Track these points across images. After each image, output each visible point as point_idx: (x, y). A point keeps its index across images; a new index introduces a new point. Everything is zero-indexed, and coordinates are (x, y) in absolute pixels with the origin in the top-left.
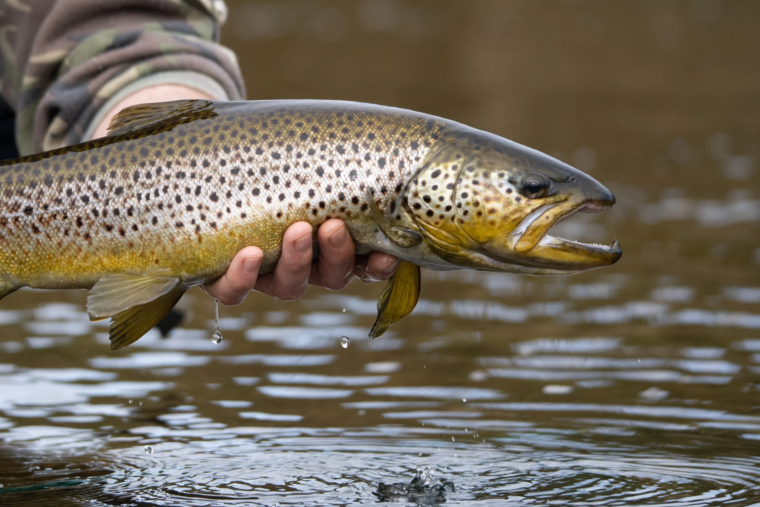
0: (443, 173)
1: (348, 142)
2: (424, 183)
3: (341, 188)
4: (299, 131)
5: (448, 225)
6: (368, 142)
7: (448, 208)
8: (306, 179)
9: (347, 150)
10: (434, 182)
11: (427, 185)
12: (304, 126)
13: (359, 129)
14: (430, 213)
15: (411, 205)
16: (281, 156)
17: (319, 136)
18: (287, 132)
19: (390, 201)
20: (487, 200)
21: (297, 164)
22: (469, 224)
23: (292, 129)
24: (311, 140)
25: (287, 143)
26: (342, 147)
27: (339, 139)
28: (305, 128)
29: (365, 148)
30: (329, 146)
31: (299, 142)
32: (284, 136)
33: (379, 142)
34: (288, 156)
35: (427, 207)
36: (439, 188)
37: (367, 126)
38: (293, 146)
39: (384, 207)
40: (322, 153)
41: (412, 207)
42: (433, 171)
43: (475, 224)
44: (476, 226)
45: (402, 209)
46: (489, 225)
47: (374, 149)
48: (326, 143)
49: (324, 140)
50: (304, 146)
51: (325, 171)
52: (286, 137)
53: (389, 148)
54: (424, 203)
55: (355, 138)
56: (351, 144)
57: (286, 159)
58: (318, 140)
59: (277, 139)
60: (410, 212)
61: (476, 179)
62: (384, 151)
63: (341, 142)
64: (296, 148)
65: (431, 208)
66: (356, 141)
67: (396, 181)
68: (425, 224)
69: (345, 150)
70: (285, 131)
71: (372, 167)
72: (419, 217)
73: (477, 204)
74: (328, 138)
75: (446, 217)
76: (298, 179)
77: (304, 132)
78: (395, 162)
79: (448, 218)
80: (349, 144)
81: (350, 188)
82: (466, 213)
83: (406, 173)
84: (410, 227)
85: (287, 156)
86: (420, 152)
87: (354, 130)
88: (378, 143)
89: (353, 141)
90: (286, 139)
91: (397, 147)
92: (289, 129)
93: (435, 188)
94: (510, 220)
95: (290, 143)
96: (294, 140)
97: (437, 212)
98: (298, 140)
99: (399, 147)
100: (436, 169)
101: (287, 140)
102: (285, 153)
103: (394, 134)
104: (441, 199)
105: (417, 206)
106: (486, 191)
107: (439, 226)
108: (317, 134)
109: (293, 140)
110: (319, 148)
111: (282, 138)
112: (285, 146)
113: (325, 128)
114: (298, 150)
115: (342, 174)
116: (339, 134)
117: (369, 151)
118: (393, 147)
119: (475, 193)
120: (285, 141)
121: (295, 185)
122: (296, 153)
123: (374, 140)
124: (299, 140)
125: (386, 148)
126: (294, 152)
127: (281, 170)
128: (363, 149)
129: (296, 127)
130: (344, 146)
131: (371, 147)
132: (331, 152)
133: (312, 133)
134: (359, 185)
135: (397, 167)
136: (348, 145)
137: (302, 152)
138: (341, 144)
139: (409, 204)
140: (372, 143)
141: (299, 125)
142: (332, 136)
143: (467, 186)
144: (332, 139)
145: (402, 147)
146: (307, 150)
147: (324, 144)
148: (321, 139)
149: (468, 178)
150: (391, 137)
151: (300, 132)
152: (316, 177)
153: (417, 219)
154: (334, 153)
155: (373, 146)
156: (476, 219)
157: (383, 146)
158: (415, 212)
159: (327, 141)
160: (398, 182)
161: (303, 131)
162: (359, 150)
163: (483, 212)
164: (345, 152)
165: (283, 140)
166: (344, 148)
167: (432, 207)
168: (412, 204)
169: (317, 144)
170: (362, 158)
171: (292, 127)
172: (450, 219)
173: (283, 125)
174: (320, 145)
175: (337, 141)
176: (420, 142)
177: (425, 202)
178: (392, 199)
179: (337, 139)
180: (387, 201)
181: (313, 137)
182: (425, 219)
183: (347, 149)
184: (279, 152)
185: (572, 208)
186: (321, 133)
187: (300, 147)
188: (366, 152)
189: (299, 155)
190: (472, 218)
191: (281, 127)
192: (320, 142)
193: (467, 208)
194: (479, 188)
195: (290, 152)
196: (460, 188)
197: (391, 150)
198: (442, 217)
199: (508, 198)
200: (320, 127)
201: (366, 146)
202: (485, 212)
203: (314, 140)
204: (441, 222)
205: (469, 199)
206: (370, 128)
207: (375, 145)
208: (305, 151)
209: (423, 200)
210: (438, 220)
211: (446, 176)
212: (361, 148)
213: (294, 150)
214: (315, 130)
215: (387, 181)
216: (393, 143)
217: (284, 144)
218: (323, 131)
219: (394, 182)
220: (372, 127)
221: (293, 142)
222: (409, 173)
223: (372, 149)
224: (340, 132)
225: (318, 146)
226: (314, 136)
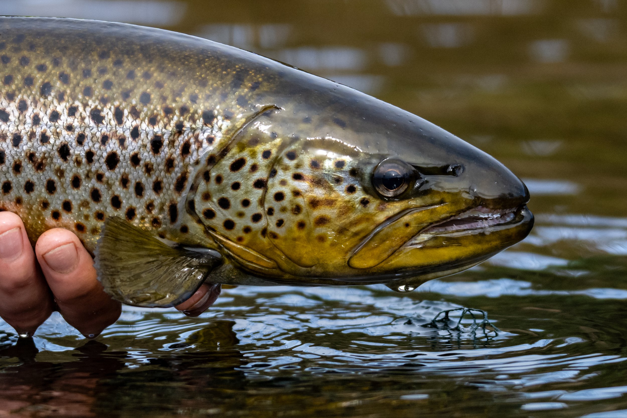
0: (249, 162)
1: (109, 105)
2: (219, 179)
3: (94, 181)
4: (39, 79)
5: (258, 242)
6: (138, 107)
7: (256, 218)
8: (44, 162)
9: (106, 118)
10: (236, 177)
11: (224, 181)
12: (48, 71)
13: (129, 84)
14: (229, 225)
15: (199, 212)
16: (10, 118)
17: (68, 91)
18: (23, 78)
19: (168, 204)
20: (314, 203)
21: (32, 135)
22: (285, 239)
23: (30, 75)
24: (55, 97)
25: (20, 96)
26: (100, 111)
27: (97, 99)
28: (49, 74)
29: (133, 117)
30: (81, 109)
31: (37, 97)
32: (17, 85)
33: (155, 109)
34: (21, 118)
35: (224, 215)
36: (242, 187)
37: (141, 80)
38: (29, 102)
39: (160, 213)
40: (70, 120)
41: (201, 216)
42: (232, 160)
43: (295, 239)
44: (297, 242)
45: (189, 217)
46: (316, 242)
47: (147, 121)
48: (77, 103)
49: (74, 98)
50: (44, 105)
51: (71, 151)
52: (20, 85)
53: (169, 120)
54: (219, 210)
55: (121, 100)
56: (113, 109)
57: (17, 124)
58: (66, 98)
59: (7, 88)
60: (199, 221)
61: (299, 171)
62: (161, 124)
63: (99, 104)
64: (33, 107)
65: (231, 218)
66: (121, 104)
67: (176, 174)
68: (225, 240)
69: (103, 118)
70: (19, 77)
71: (141, 149)
72: (214, 230)
73: (297, 210)
74: (80, 97)
75: (254, 230)
76: (33, 161)
77: (46, 81)
78: (176, 144)
79: (257, 232)
80: (110, 109)
81: (107, 183)
82: (280, 223)
83: (192, 161)
84: (203, 243)
85: (19, 118)
86: (216, 127)
87: (120, 84)
88: (153, 111)
89: (117, 103)
90: (20, 90)
91: (182, 119)
92: (25, 73)
93: (236, 186)
94: (349, 234)
95: (25, 97)
96: (31, 94)
97: (240, 223)
98: (36, 94)
99: (185, 119)
100: (237, 157)
101: (20, 92)
102: (17, 113)
103: (180, 95)
104: (246, 203)
105: (210, 214)
106: (312, 191)
107: (245, 242)
108: (65, 87)
109: (29, 92)
110: (66, 112)
111: (14, 87)
112: (17, 101)
113: (78, 77)
114: (35, 111)
115: (95, 158)
116: (98, 90)
117: (138, 122)
118: (176, 118)
119: (297, 193)
120: (17, 92)
121: (27, 170)
122: (32, 115)
123: (148, 105)
124: (38, 93)
125: (165, 120)
126: (29, 113)
127: (9, 141)
128: (130, 118)
129: (36, 72)
130: (102, 110)
131: (142, 115)
132: (83, 119)
133: (58, 84)
134: (119, 177)
135: (178, 152)
136: (108, 110)
137: (41, 115)
138: (99, 107)
139: (197, 211)
140: (145, 109)
141: (41, 68)
142: (88, 92)
143: (283, 183)
144: (87, 98)
145: (189, 119)
146: (49, 111)
147: (74, 105)
148: (71, 95)
149: (286, 168)
150: (174, 101)
151: (41, 81)
152: (58, 161)
153: (211, 232)
154: (87, 120)
155: (146, 115)
156: (297, 233)
157: (161, 116)
158: (208, 222)
159: (78, 99)
160: (179, 175)
161: (46, 78)
162: (125, 119)
163: (307, 222)
164: (104, 121)
165: (14, 91)
166: (103, 114)
167: (231, 215)
168: (202, 211)
169: (63, 104)
170: (128, 134)
171: (29, 71)
172: (260, 233)
173: (17, 66)
174: (68, 105)
175: (94, 102)
176: (218, 111)
177: (221, 209)
178: (171, 201)
179: (94, 98)
180: (163, 204)
181: (58, 91)
182: (222, 233)
183: (106, 116)
184: (8, 110)
185: (448, 215)
186: (71, 86)
187: (39, 105)
188: (134, 124)
189: (36, 120)
190: (290, 230)
191: (13, 70)
192: (68, 101)
193: (283, 216)
194: (302, 186)
195: (24, 113)
196: (273, 185)
197: (173, 123)
198: (247, 230)
199: (349, 201)
200: (72, 75)
201: (135, 113)
202: (310, 222)
203: (61, 98)
204: (247, 237)
205: (285, 203)
206: (146, 83)
207: (149, 113)
208: (46, 113)
209: (218, 205)
210: (242, 234)
211: (254, 168)
212: (127, 117)
213: (30, 110)
214: (64, 78)
215: (163, 173)
216: (177, 113)
217: (16, 98)
218: (75, 82)
219: (173, 175)
220: (148, 81)
221: (28, 97)
222: (197, 163)
223: (143, 120)
224: (100, 86)
225: (66, 107)
226: (62, 89)
